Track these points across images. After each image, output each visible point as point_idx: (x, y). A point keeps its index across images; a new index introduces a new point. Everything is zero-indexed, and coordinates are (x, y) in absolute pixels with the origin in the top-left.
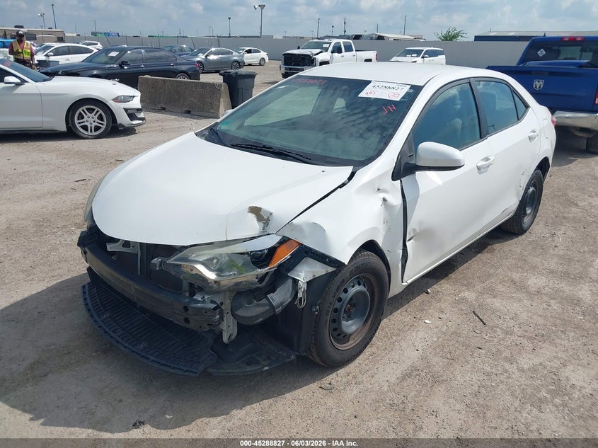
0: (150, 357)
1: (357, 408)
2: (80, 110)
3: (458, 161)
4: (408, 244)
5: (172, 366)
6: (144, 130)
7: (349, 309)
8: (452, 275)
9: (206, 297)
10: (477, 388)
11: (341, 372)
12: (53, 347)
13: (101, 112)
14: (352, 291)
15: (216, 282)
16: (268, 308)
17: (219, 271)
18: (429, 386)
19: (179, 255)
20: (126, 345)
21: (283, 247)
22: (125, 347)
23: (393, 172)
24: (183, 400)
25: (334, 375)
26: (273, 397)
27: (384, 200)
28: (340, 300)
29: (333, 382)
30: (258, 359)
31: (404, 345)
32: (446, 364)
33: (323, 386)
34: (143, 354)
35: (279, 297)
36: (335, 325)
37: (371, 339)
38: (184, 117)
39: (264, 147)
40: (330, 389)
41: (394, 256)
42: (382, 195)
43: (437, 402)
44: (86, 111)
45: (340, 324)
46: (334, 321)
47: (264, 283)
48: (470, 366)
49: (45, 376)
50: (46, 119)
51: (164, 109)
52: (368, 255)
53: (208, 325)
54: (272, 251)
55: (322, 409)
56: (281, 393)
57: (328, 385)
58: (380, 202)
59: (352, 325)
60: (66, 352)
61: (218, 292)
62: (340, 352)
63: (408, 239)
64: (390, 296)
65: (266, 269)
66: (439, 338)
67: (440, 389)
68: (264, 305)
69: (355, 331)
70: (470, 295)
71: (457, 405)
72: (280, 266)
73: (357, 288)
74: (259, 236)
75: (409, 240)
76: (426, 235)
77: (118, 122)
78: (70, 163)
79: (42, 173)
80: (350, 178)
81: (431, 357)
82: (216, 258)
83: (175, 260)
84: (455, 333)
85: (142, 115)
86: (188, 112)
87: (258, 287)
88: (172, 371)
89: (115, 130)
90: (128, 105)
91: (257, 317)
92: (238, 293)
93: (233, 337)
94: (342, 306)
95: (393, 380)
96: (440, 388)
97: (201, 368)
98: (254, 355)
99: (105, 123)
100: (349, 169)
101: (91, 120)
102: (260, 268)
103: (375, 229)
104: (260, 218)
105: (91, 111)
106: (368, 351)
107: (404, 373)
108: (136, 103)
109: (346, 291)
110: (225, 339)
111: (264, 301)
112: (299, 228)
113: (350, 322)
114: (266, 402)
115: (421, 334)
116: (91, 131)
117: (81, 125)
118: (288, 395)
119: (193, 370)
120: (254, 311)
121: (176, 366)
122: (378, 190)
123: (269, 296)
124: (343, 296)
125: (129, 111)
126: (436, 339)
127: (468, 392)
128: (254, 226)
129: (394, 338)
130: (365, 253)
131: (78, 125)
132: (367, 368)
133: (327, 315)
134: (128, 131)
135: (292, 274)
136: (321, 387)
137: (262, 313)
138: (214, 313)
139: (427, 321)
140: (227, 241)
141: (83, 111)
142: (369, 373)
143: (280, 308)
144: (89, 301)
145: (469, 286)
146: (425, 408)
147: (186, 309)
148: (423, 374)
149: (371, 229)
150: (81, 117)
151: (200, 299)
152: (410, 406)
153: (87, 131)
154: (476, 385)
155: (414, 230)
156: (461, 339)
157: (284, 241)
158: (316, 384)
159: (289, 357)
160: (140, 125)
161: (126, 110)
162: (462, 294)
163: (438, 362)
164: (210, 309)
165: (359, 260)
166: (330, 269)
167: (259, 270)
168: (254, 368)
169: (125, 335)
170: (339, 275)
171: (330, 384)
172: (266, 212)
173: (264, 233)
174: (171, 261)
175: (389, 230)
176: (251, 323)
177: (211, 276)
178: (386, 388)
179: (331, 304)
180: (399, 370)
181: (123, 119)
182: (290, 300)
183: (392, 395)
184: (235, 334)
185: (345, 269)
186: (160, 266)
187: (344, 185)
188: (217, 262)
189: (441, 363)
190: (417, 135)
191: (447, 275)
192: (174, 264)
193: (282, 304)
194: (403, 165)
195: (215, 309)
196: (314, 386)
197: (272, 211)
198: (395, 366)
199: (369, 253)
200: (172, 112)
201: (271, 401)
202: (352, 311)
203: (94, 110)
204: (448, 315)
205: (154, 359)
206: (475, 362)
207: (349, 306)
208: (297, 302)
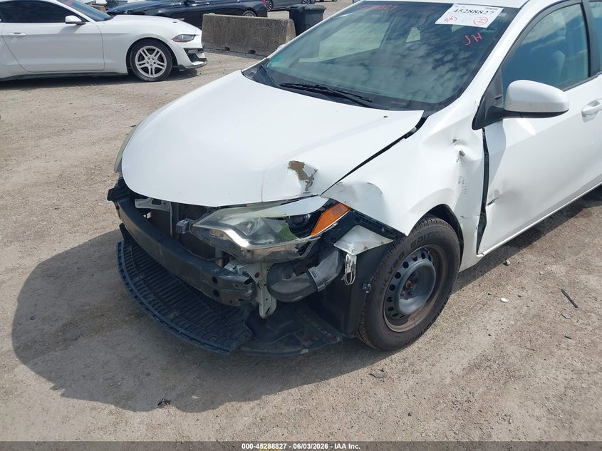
0: (180, 329)
1: (412, 404)
2: (140, 51)
3: (561, 105)
4: (488, 208)
5: (203, 341)
6: (205, 72)
7: (409, 285)
8: (537, 244)
9: (238, 267)
10: (563, 389)
11: (397, 356)
12: (88, 307)
13: (161, 52)
14: (414, 265)
15: (249, 251)
16: (308, 284)
17: (253, 238)
18: (502, 382)
19: (208, 217)
20: (156, 313)
21: (330, 212)
22: (154, 316)
23: (475, 118)
24: (215, 379)
25: (387, 360)
26: (314, 382)
27: (461, 154)
28: (398, 276)
29: (387, 369)
30: (299, 338)
31: (474, 328)
32: (524, 355)
33: (373, 373)
34: (173, 325)
35: (322, 272)
36: (391, 305)
37: (434, 320)
38: (248, 57)
39: (317, 86)
40: (381, 377)
41: (469, 224)
42: (459, 148)
43: (511, 404)
44: (146, 51)
45: (396, 301)
46: (389, 300)
47: (305, 255)
48: (555, 360)
49: (76, 339)
50: (108, 61)
51: (228, 49)
52: (437, 222)
53: (240, 300)
54: (316, 215)
55: (371, 402)
56: (324, 378)
57: (380, 372)
58: (456, 156)
59: (412, 304)
60: (99, 314)
61: (251, 263)
62: (396, 334)
63: (487, 203)
64: (461, 270)
65: (308, 238)
66: (516, 321)
67: (516, 388)
68: (305, 281)
69: (415, 312)
70: (559, 269)
71: (537, 410)
72: (324, 234)
73: (420, 262)
74: (301, 198)
75: (490, 204)
76: (511, 198)
77: (179, 64)
78: (128, 107)
79: (101, 117)
80: (419, 126)
81: (506, 344)
82: (251, 222)
83: (201, 224)
84: (537, 316)
85: (203, 56)
86: (253, 52)
87: (298, 259)
88: (202, 347)
89: (175, 72)
90: (188, 45)
91: (296, 294)
92: (275, 264)
93: (271, 312)
94: (400, 283)
95: (458, 370)
96: (515, 386)
97: (234, 345)
98: (294, 333)
99: (165, 64)
100: (419, 114)
101: (151, 61)
102: (300, 236)
103: (447, 191)
104: (302, 176)
105: (151, 51)
106: (430, 333)
107: (472, 363)
108: (197, 43)
109: (406, 265)
110: (262, 313)
111: (304, 276)
112: (349, 190)
113: (410, 300)
114: (307, 388)
115: (495, 315)
116: (152, 73)
117: (142, 66)
118: (333, 381)
119: (224, 348)
120: (293, 287)
121: (206, 342)
122: (454, 141)
123: (310, 270)
124: (402, 270)
125: (189, 52)
126: (513, 323)
127: (551, 393)
128: (294, 186)
129: (463, 318)
130: (433, 220)
131: (138, 67)
132: (427, 354)
133: (381, 293)
134: (189, 73)
135: (340, 245)
136: (371, 374)
137: (302, 290)
138: (246, 287)
139: (503, 299)
140: (262, 202)
141: (143, 51)
142: (430, 360)
143: (323, 285)
144: (123, 260)
145: (558, 258)
146: (495, 410)
147: (215, 280)
148: (495, 366)
149: (442, 190)
150: (141, 58)
151: (231, 269)
152: (477, 406)
153: (148, 73)
154: (562, 386)
155: (497, 192)
156: (545, 325)
157: (331, 204)
158: (366, 369)
159: (335, 338)
160: (201, 66)
161: (186, 50)
162: (548, 268)
163: (514, 352)
164: (240, 283)
165: (425, 229)
166: (386, 241)
167: (299, 239)
168: (293, 350)
169: (156, 302)
170: (398, 247)
171: (382, 371)
172: (310, 168)
173: (307, 195)
174: (198, 225)
175: (465, 191)
176: (289, 301)
177: (243, 243)
178: (448, 381)
179: (386, 281)
180: (466, 359)
181: (184, 60)
182: (335, 276)
183: (455, 389)
184: (274, 308)
185: (406, 240)
186: (187, 229)
187: (410, 134)
188: (252, 228)
189: (518, 354)
190: (508, 72)
191: (530, 243)
192: (202, 228)
193: (325, 280)
194: (487, 109)
195: (247, 282)
196: (363, 372)
197: (317, 167)
198: (461, 353)
199: (438, 219)
200: (236, 53)
201: (312, 387)
202: (414, 287)
203: (154, 50)
204: (530, 292)
205: (184, 332)
206: (563, 356)
207: (409, 281)
208: (344, 278)
